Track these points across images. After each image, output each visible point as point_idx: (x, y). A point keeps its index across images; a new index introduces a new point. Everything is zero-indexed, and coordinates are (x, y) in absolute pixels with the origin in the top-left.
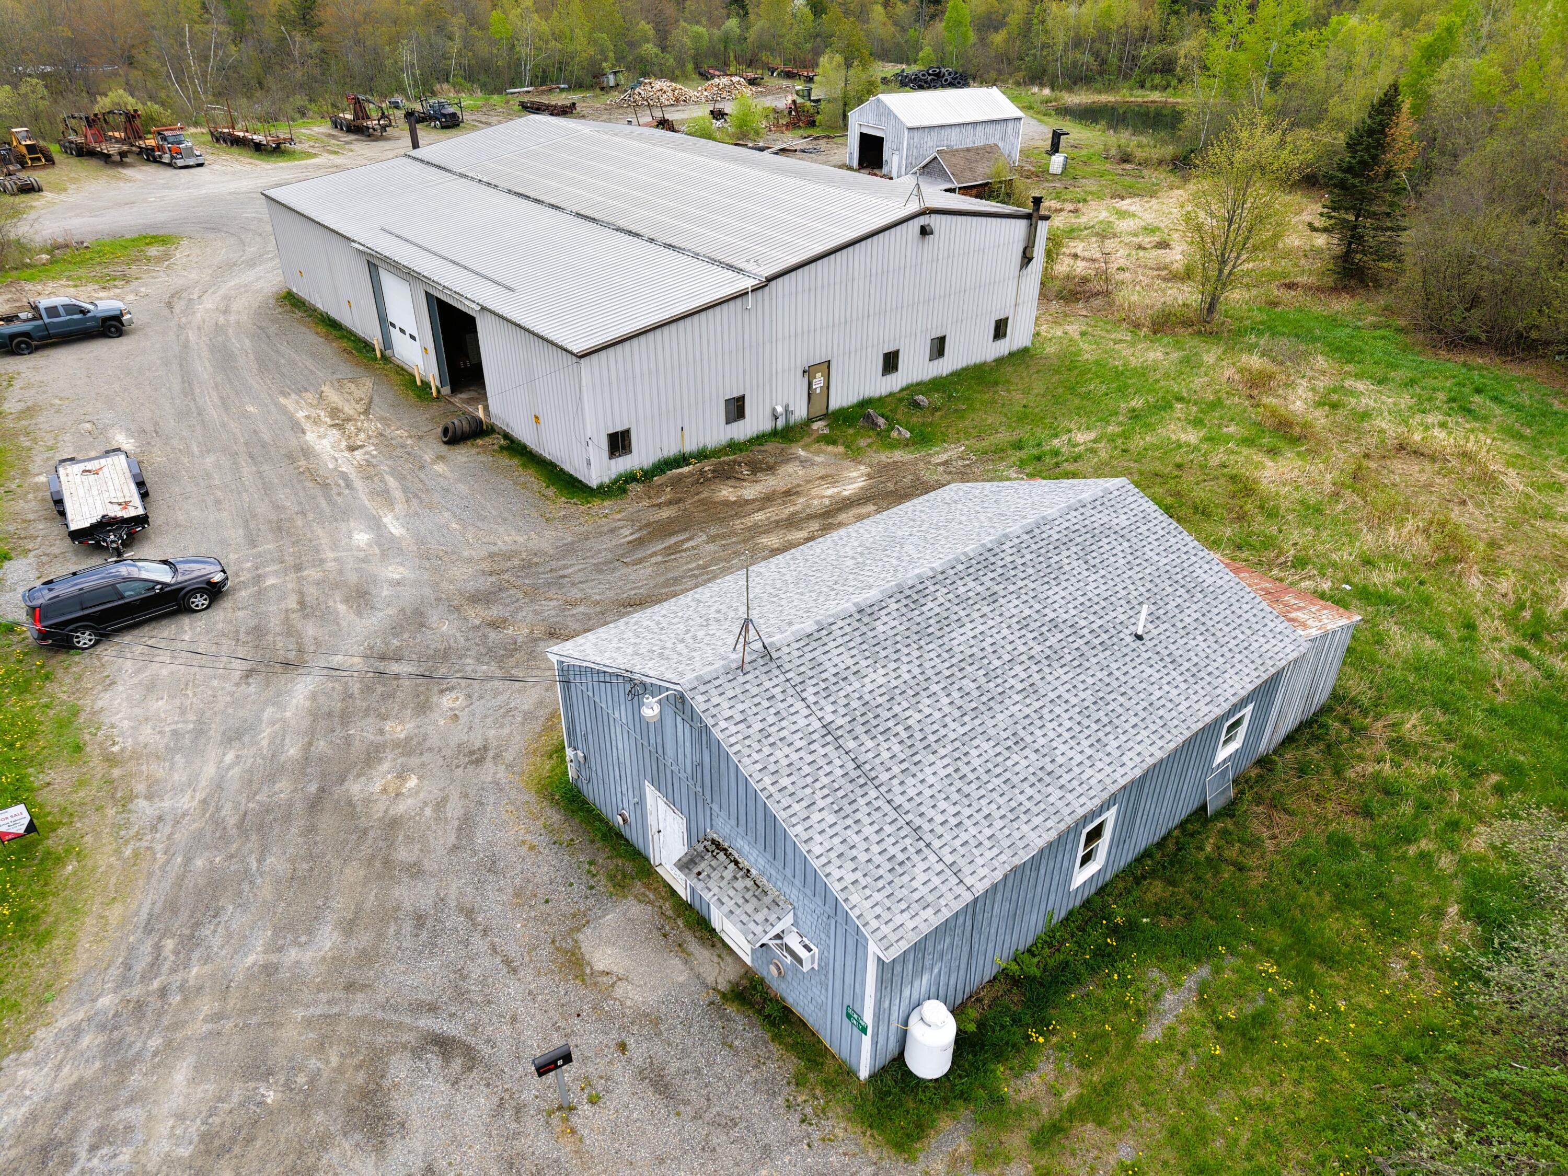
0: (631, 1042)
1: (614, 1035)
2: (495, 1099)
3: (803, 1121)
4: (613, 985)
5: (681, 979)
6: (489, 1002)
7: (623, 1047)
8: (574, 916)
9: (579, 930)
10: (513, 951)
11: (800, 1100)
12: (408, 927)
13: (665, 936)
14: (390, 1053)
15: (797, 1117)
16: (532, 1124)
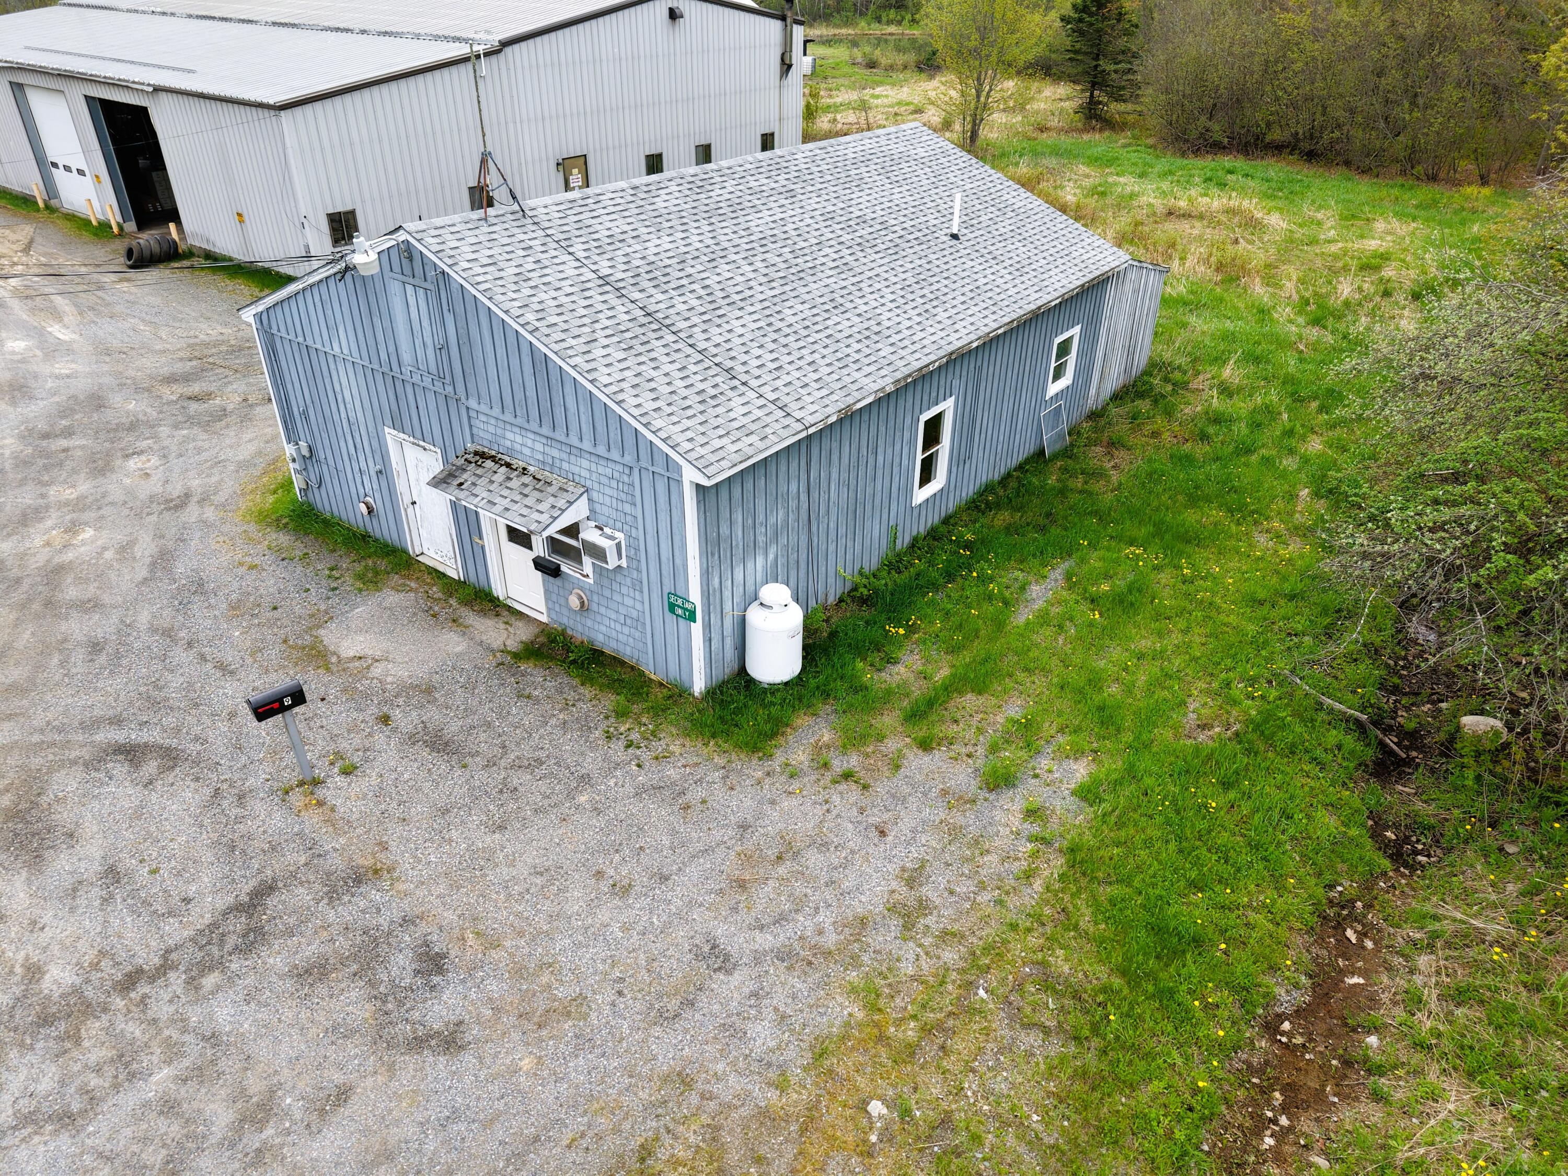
0: (397, 714)
1: (373, 710)
2: (208, 792)
3: (628, 746)
4: (368, 668)
5: (458, 649)
6: (197, 705)
7: (385, 720)
8: (312, 616)
9: (319, 626)
10: (230, 656)
11: (622, 729)
12: (79, 656)
13: (434, 616)
14: (50, 771)
15: (621, 744)
16: (258, 807)
